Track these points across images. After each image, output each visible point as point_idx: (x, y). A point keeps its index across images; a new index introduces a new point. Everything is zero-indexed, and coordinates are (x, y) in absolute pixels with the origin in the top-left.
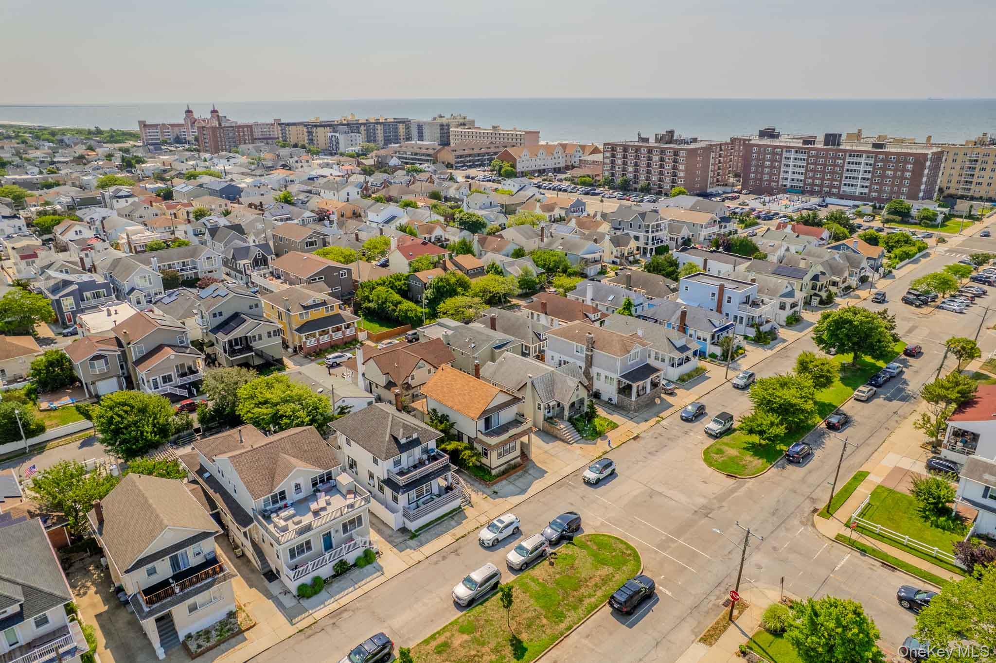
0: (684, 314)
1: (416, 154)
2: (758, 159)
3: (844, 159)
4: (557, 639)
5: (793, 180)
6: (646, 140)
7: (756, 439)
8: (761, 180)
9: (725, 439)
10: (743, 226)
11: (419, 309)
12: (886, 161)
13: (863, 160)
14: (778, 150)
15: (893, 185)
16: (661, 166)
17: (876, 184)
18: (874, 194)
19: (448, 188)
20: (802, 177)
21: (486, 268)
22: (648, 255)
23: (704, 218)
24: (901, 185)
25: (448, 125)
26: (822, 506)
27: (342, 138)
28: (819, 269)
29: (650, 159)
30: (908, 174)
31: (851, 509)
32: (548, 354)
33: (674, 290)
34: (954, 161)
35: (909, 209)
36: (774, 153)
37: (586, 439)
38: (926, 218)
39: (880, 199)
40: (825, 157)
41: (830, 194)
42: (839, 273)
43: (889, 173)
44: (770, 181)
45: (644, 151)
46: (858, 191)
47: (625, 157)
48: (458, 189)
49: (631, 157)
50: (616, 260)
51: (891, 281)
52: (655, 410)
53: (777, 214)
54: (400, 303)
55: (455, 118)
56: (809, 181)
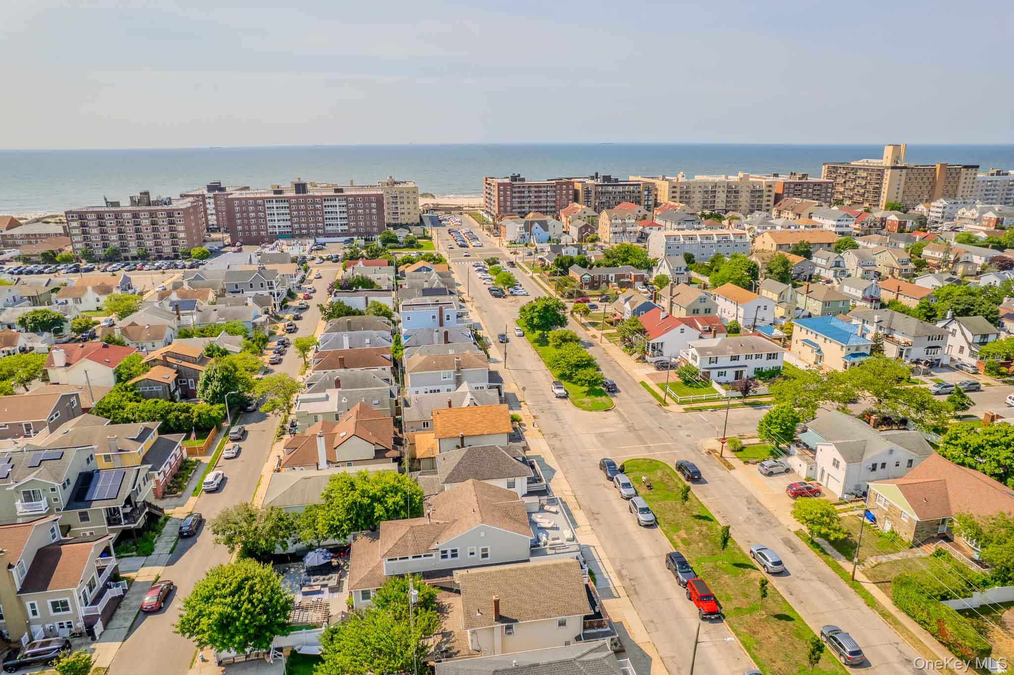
0: (446, 334)
2: (241, 212)
3: (321, 204)
5: (279, 227)
6: (119, 204)
7: (581, 387)
8: (250, 231)
12: (355, 202)
13: (336, 203)
14: (260, 202)
16: (155, 230)
17: (353, 221)
18: (353, 230)
20: (289, 223)
24: (371, 220)
26: (658, 403)
29: (136, 224)
30: (374, 211)
35: (396, 237)
36: (256, 205)
38: (412, 242)
39: (358, 233)
40: (305, 204)
41: (318, 235)
43: (360, 211)
44: (258, 230)
45: (125, 216)
46: (340, 228)
49: (110, 224)
56: (296, 226)
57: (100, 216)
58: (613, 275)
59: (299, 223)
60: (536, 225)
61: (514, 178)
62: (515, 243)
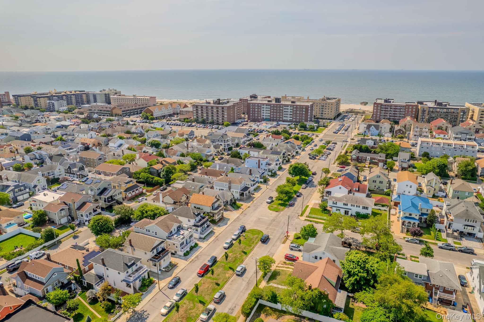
0: (250, 170)
1: (101, 111)
2: (253, 108)
3: (283, 108)
4: (252, 250)
5: (266, 116)
6: (209, 103)
7: (280, 202)
8: (255, 116)
9: (272, 203)
10: (254, 136)
11: (161, 179)
12: (296, 108)
13: (289, 108)
14: (260, 105)
15: (300, 116)
16: (217, 113)
17: (295, 116)
18: (294, 120)
19: (131, 128)
20: (269, 115)
21: (176, 162)
22: (226, 151)
23: (242, 135)
24: (302, 116)
25: (109, 94)
26: (300, 214)
27: (56, 103)
28: (284, 151)
29: (212, 111)
30: (304, 113)
31: (307, 213)
32: (215, 187)
33: (243, 163)
34: (317, 106)
35: (306, 125)
36: (258, 106)
37: (236, 209)
38: (311, 128)
39: (296, 121)
40: (276, 107)
41: (280, 121)
42: (290, 152)
43: (298, 112)
44: (258, 116)
45: (210, 108)
46: (289, 119)
47: (202, 110)
48: (136, 128)
49: (205, 110)
50: (216, 154)
51: (305, 152)
52: (251, 199)
53: (264, 130)
54: (154, 178)
55: (111, 91)
56: (272, 116)
57: (202, 107)
58: (369, 157)
59: (273, 115)
60: (373, 127)
61: (386, 101)
62: (360, 134)
